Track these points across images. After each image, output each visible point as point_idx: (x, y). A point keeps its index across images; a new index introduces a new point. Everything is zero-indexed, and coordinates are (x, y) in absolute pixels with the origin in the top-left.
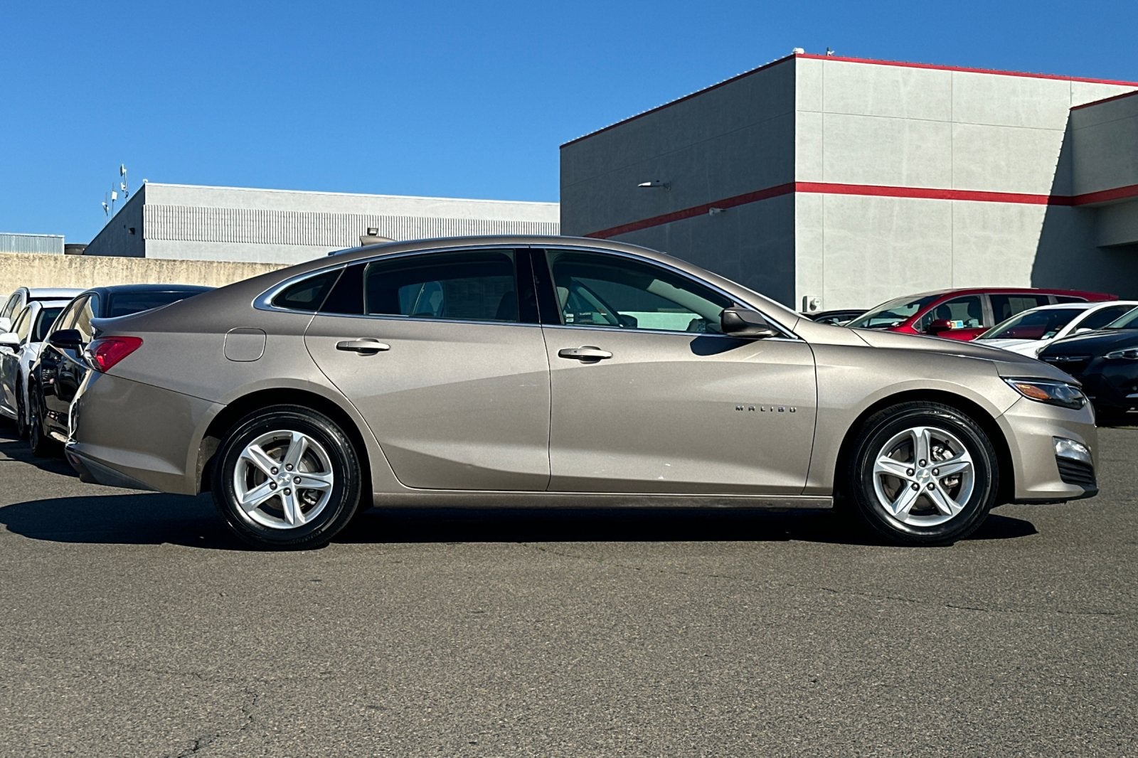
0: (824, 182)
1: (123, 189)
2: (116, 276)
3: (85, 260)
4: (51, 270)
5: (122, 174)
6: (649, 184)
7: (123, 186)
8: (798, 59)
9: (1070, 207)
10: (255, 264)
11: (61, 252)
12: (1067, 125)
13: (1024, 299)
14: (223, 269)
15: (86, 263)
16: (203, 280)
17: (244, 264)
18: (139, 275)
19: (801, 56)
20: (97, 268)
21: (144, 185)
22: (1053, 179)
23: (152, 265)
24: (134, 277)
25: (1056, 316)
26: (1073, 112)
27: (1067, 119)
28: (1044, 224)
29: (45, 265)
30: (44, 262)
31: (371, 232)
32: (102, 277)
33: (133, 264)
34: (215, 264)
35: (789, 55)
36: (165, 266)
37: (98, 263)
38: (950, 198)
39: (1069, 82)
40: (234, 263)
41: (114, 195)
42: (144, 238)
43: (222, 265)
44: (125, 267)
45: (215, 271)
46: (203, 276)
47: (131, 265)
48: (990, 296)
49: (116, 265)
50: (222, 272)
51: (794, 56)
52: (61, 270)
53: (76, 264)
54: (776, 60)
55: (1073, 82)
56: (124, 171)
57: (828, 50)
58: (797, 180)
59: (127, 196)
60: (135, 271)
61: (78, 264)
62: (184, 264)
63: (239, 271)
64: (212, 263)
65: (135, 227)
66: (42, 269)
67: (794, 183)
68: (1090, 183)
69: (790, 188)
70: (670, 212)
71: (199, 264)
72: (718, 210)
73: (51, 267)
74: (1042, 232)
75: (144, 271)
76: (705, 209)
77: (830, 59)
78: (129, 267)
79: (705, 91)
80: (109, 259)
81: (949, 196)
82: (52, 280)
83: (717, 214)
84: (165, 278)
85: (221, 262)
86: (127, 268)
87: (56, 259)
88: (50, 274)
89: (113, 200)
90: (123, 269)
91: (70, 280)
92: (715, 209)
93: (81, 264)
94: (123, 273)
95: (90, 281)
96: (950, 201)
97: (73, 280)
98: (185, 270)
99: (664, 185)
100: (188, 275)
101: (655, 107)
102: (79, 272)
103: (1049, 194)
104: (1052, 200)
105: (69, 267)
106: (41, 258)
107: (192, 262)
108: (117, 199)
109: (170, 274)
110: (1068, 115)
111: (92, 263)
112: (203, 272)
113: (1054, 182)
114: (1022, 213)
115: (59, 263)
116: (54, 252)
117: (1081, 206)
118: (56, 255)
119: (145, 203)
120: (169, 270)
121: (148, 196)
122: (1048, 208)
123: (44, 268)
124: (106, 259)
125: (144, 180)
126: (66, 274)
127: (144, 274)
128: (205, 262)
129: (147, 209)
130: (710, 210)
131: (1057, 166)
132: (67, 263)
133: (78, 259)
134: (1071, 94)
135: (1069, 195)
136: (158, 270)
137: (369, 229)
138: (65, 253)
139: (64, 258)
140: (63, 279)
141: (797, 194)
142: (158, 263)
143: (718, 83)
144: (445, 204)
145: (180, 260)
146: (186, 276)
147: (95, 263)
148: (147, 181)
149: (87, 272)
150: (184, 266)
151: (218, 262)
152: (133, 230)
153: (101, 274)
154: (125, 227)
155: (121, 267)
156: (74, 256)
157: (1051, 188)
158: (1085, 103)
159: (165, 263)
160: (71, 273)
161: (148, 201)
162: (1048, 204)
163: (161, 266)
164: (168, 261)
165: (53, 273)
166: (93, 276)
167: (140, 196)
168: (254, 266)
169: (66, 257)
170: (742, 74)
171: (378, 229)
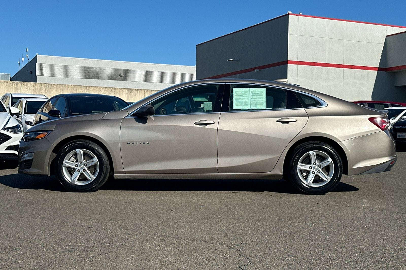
0: (298, 61)
1: (27, 57)
2: (29, 90)
3: (18, 83)
4: (5, 87)
5: (27, 51)
6: (232, 60)
7: (27, 56)
8: (289, 16)
9: (385, 72)
10: (81, 86)
11: (9, 80)
12: (385, 42)
13: (380, 105)
14: (69, 88)
15: (18, 84)
16: (62, 92)
17: (77, 86)
18: (38, 89)
19: (290, 14)
20: (22, 86)
21: (37, 56)
22: (379, 62)
23: (43, 86)
24: (36, 90)
25: (394, 111)
26: (387, 37)
27: (385, 40)
28: (376, 77)
29: (3, 85)
30: (3, 84)
31: (121, 75)
32: (24, 89)
33: (36, 85)
34: (66, 86)
35: (286, 14)
36: (48, 86)
37: (23, 84)
38: (343, 68)
39: (385, 26)
40: (73, 85)
41: (23, 59)
42: (36, 75)
43: (69, 86)
44: (33, 86)
45: (66, 88)
46: (62, 90)
47: (35, 85)
48: (368, 103)
49: (30, 85)
50: (69, 89)
51: (288, 14)
52: (9, 86)
53: (14, 84)
54: (281, 16)
55: (387, 26)
56: (28, 50)
57: (300, 12)
58: (288, 60)
59: (29, 59)
60: (37, 88)
61: (15, 84)
62: (55, 85)
63: (75, 89)
64: (65, 85)
65: (32, 71)
66: (2, 86)
67: (287, 61)
68: (393, 63)
69: (286, 62)
70: (239, 70)
71: (60, 85)
72: (258, 70)
73: (5, 86)
74: (376, 80)
75: (40, 87)
76: (253, 69)
77: (301, 15)
78: (35, 86)
79: (253, 26)
80: (27, 83)
81: (342, 67)
82: (6, 90)
83: (258, 71)
84: (48, 90)
85: (69, 85)
86: (34, 87)
87: (7, 82)
88: (5, 88)
89: (23, 61)
90: (32, 87)
91: (12, 90)
92: (257, 70)
93: (16, 85)
94: (32, 88)
95: (20, 91)
96: (343, 69)
97: (13, 90)
98: (55, 88)
99: (237, 61)
100: (56, 89)
101: (234, 32)
102: (16, 87)
103: (378, 67)
104: (379, 69)
105: (12, 86)
106: (2, 82)
107: (58, 85)
108: (24, 61)
109: (50, 89)
110: (385, 38)
111: (21, 84)
112: (62, 89)
113: (380, 63)
114: (368, 73)
115: (8, 84)
116: (6, 80)
117: (389, 71)
118: (7, 81)
119: (37, 62)
120: (49, 87)
121: (38, 60)
122: (378, 72)
123: (3, 86)
124: (26, 83)
125: (36, 54)
126: (11, 88)
127: (40, 89)
128: (63, 85)
129: (38, 64)
130: (255, 70)
131: (381, 57)
132: (11, 84)
133: (15, 83)
134: (386, 31)
135: (385, 68)
136: (45, 87)
137: (120, 74)
138: (11, 81)
139: (10, 82)
140: (9, 90)
141: (288, 65)
142: (45, 85)
143: (259, 23)
144: (148, 65)
145: (53, 84)
146: (55, 90)
147: (22, 84)
148: (38, 54)
149: (19, 88)
150: (55, 86)
151: (67, 85)
152: (31, 72)
153: (24, 88)
154: (28, 71)
155: (31, 86)
156: (14, 82)
157: (379, 64)
158: (391, 34)
159: (48, 85)
160: (13, 88)
161: (38, 62)
162: (378, 70)
163: (46, 86)
164: (49, 84)
165: (6, 88)
166: (21, 89)
167: (35, 59)
168: (81, 87)
169: (11, 82)
170: (268, 20)
171: (123, 74)
